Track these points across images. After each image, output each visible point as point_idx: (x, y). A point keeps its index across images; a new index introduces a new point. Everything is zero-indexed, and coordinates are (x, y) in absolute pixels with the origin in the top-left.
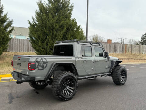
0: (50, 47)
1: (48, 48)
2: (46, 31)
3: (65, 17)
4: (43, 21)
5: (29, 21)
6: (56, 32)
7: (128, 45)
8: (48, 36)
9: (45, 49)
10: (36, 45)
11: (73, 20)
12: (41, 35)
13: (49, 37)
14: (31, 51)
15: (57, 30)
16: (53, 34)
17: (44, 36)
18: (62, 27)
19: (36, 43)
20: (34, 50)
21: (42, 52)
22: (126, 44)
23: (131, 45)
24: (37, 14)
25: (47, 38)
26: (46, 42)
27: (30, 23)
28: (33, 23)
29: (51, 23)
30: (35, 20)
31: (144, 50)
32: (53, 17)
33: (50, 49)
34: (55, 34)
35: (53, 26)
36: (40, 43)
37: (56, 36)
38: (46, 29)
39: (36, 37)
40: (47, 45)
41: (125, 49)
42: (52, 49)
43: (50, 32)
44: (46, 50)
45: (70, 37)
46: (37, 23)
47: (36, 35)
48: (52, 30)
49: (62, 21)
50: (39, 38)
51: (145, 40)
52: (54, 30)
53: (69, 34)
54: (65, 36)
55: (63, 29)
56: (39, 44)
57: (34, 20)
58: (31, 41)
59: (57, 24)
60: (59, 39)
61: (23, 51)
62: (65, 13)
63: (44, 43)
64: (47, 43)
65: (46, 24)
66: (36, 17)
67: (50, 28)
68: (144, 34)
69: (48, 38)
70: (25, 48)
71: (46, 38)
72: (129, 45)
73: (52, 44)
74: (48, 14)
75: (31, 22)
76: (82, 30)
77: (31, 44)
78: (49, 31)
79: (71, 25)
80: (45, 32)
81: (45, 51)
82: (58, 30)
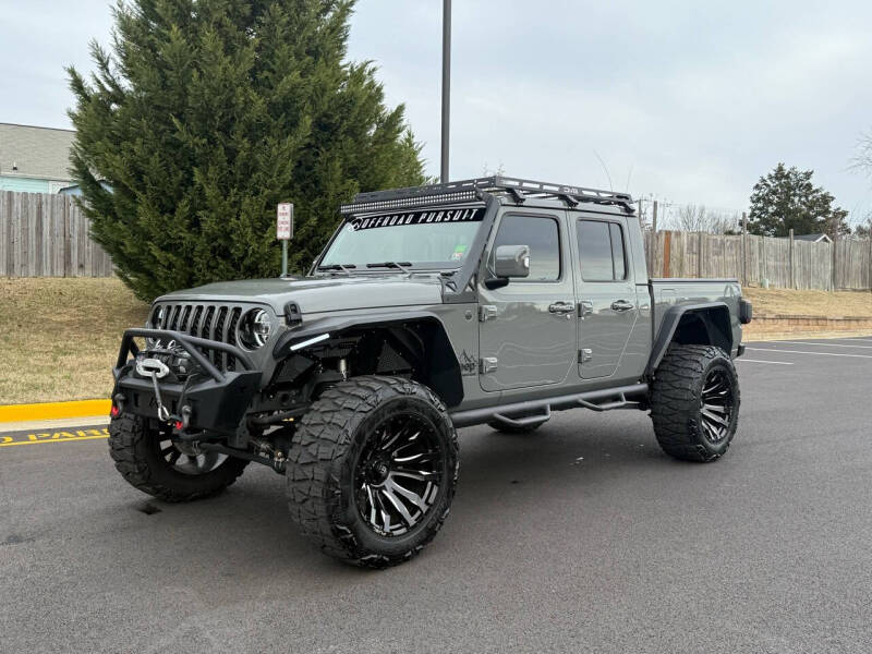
0: (212, 238)
1: (201, 243)
2: (182, 135)
3: (308, 53)
4: (168, 73)
5: (72, 72)
6: (253, 142)
7: (678, 234)
8: (196, 170)
9: (177, 254)
10: (120, 224)
11: (358, 76)
12: (155, 160)
13: (205, 173)
14: (88, 271)
15: (254, 132)
16: (232, 154)
17: (174, 167)
18: (286, 111)
19: (120, 215)
20: (107, 257)
21: (160, 272)
22: (668, 233)
23: (696, 237)
24: (126, 26)
25: (193, 184)
26: (183, 207)
27: (78, 85)
28: (102, 88)
29: (214, 83)
30: (111, 66)
31: (772, 263)
32: (229, 50)
33: (214, 251)
34: (243, 154)
35: (229, 105)
36: (146, 216)
37: (250, 169)
38: (182, 121)
39: (122, 177)
40: (195, 224)
41: (661, 260)
42: (226, 250)
43: (212, 141)
44: (190, 262)
45: (339, 174)
46: (126, 84)
47: (119, 163)
48: (226, 130)
49: (288, 73)
50: (140, 179)
51: (771, 209)
52: (239, 128)
53: (332, 159)
54: (309, 168)
55: (294, 124)
56: (143, 222)
57: (104, 66)
58: (87, 204)
59: (253, 95)
60: (272, 187)
61: (32, 271)
62: (303, 26)
63: (172, 211)
64: (193, 210)
65: (185, 90)
66: (118, 49)
67: (212, 117)
68: (770, 177)
69: (198, 178)
70: (46, 252)
71: (188, 181)
72: (685, 239)
73: (223, 220)
74: (195, 31)
75: (89, 83)
76: (408, 140)
77: (88, 223)
78: (205, 134)
79: (346, 103)
80: (176, 145)
81: (179, 262)
82: (266, 129)
